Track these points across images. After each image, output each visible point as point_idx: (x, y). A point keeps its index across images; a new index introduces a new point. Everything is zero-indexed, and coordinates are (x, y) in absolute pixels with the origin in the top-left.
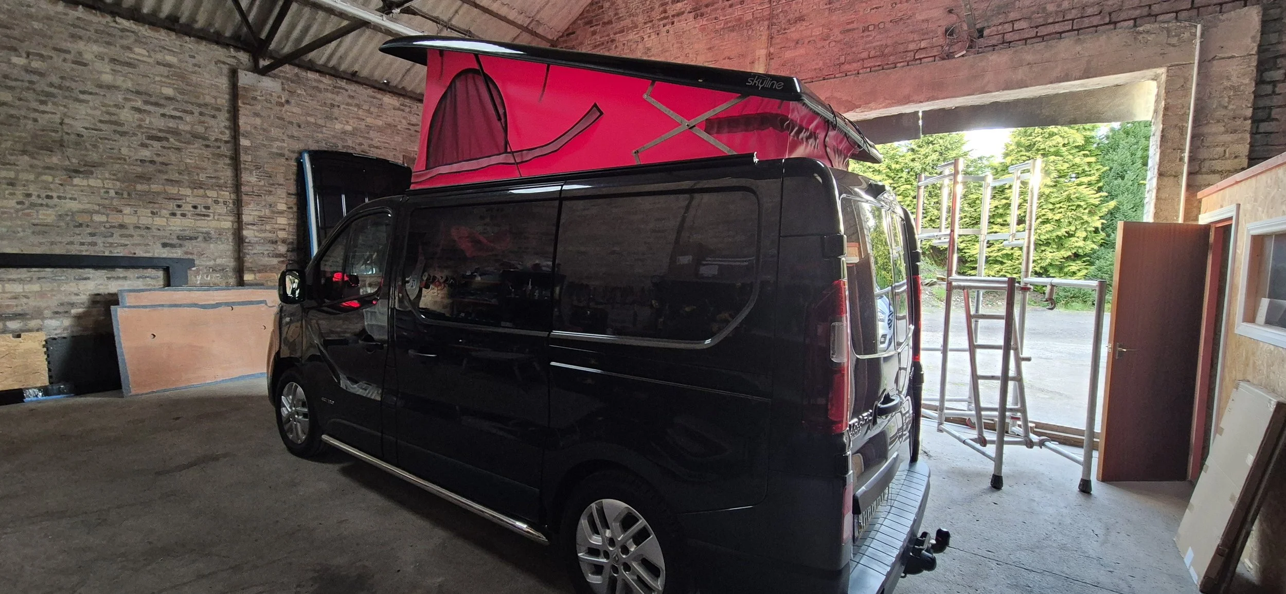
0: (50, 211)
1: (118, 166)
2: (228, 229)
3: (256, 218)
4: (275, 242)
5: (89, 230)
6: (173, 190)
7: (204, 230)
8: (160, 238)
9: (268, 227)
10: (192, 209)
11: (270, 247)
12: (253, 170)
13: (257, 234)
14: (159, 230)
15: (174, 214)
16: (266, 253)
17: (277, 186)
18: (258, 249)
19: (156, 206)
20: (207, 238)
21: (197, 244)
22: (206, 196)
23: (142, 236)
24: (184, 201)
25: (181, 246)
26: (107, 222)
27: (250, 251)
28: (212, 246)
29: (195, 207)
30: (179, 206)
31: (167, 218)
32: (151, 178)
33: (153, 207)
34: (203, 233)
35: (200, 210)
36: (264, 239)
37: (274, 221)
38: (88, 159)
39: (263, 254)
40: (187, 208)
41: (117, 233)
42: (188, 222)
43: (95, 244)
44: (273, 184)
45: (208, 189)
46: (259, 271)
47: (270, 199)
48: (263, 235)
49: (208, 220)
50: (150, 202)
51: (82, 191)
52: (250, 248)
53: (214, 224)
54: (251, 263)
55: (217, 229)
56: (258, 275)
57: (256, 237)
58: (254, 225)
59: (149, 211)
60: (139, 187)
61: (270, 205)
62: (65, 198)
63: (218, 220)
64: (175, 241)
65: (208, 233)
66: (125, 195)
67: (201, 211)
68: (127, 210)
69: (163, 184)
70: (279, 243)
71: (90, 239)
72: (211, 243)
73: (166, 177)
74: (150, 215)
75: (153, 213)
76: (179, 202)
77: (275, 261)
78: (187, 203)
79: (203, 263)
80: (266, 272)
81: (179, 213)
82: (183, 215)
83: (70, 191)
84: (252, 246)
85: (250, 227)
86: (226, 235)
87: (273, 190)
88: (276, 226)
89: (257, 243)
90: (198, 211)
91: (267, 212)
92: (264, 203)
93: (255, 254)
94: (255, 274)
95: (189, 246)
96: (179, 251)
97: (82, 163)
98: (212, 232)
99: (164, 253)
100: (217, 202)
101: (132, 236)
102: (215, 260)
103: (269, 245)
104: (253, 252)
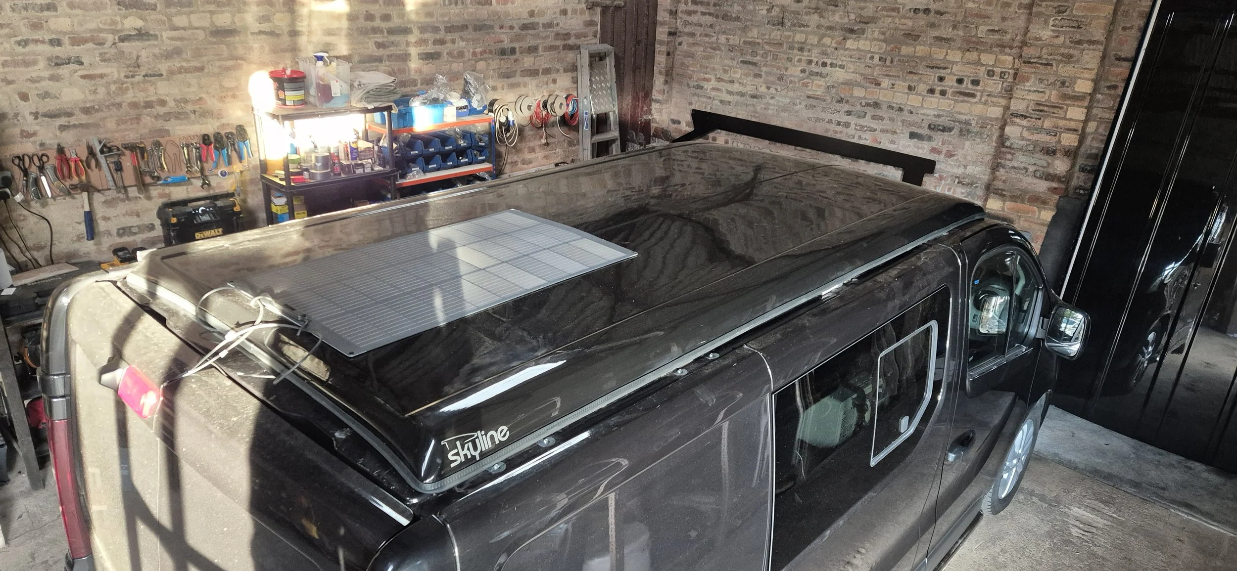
0: (821, 82)
1: (890, 20)
2: (997, 119)
3: (1032, 106)
4: (1051, 152)
5: (847, 107)
6: (939, 54)
7: (963, 118)
8: (911, 124)
9: (1047, 124)
10: (955, 84)
11: (1041, 160)
12: (1050, 16)
13: (1026, 134)
14: (912, 113)
15: (931, 91)
16: (1032, 169)
17: (1086, 45)
18: (1021, 160)
19: (916, 78)
20: (965, 132)
21: (950, 139)
22: (978, 63)
23: (892, 120)
24: (949, 71)
25: (930, 138)
26: (864, 98)
27: (1008, 163)
28: (967, 143)
29: (960, 81)
30: (941, 79)
31: (924, 96)
32: (919, 36)
33: (912, 81)
34: (960, 122)
35: (967, 86)
36: (1035, 144)
37: (1061, 113)
38: (865, 13)
39: (1026, 169)
40: (950, 83)
41: (870, 112)
42: (945, 104)
43: (847, 125)
44: (1079, 42)
45: (984, 51)
46: (1014, 198)
47: (1065, 70)
48: (1036, 137)
49: (971, 103)
50: (911, 72)
51: (851, 57)
52: (1009, 156)
53: (978, 109)
54: (1004, 182)
55: (980, 117)
56: (1009, 204)
57: (1023, 139)
58: (1026, 117)
59: (906, 84)
60: (905, 50)
61: (1063, 83)
62: (836, 66)
63: (985, 103)
64: (925, 131)
65: (967, 123)
66: (888, 63)
67: (967, 88)
68: (886, 83)
69: (931, 45)
70: (1058, 155)
71: (845, 119)
72: (967, 139)
73: (936, 34)
74: (907, 91)
75: (910, 88)
76: (942, 73)
77: (1042, 186)
78: (951, 73)
79: (949, 169)
80: (1023, 201)
81: (938, 89)
82: (943, 93)
83: (842, 57)
84: (1013, 154)
85: (1017, 120)
86: (991, 129)
87: (1076, 53)
88: (1062, 123)
89: (1021, 149)
90: (962, 88)
91: (1053, 95)
92: (1052, 80)
93: (1014, 168)
94: (1004, 201)
95: (939, 139)
96: (926, 146)
97: (858, 20)
98: (973, 123)
99: (909, 146)
100: (991, 73)
101: (882, 119)
102: (965, 167)
103: (1038, 155)
104: (1010, 164)
